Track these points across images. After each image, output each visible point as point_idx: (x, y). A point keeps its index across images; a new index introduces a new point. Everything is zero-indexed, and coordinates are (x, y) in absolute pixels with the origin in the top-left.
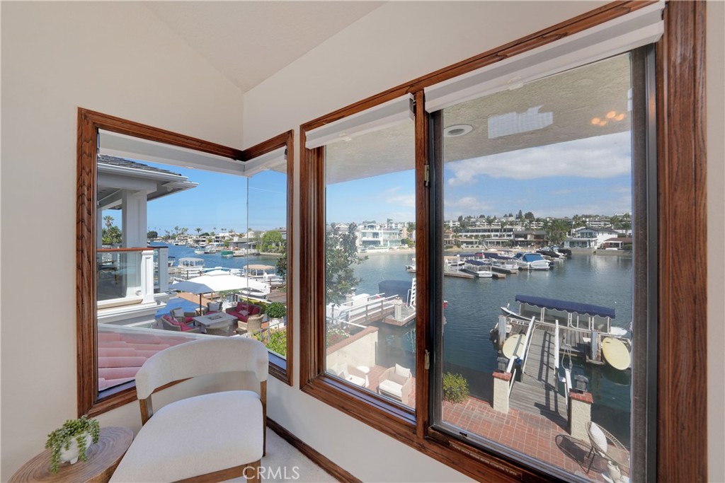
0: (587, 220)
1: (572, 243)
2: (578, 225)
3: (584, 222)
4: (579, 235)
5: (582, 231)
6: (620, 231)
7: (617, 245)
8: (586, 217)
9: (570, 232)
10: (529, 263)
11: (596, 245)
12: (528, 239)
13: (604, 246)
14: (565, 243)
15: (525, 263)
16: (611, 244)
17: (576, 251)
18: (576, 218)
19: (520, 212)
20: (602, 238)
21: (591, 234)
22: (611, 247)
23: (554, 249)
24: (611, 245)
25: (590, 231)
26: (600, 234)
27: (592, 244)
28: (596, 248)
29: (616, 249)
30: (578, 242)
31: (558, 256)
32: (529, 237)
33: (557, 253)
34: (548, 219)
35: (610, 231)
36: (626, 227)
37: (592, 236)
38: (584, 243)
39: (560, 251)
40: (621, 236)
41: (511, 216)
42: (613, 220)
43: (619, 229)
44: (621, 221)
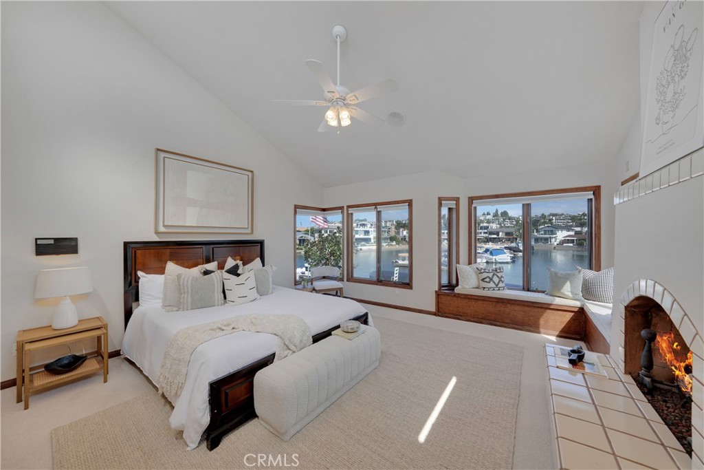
0: (554, 218)
1: (537, 240)
2: (545, 223)
3: (550, 220)
4: (543, 232)
5: (546, 229)
6: (578, 229)
7: (572, 241)
8: (553, 215)
9: (537, 230)
10: (494, 257)
11: (556, 241)
12: (500, 236)
13: (562, 242)
14: (531, 239)
15: (491, 257)
17: (538, 247)
18: (543, 216)
19: (497, 211)
20: (561, 235)
21: (552, 231)
22: (568, 243)
23: (520, 244)
24: (568, 241)
26: (560, 232)
27: (553, 240)
28: (556, 243)
29: (571, 245)
30: (541, 239)
31: (520, 251)
32: (500, 234)
35: (568, 228)
36: (582, 225)
37: (552, 233)
38: (546, 239)
40: (577, 233)
41: (488, 214)
42: (573, 218)
43: (576, 226)
44: (581, 219)
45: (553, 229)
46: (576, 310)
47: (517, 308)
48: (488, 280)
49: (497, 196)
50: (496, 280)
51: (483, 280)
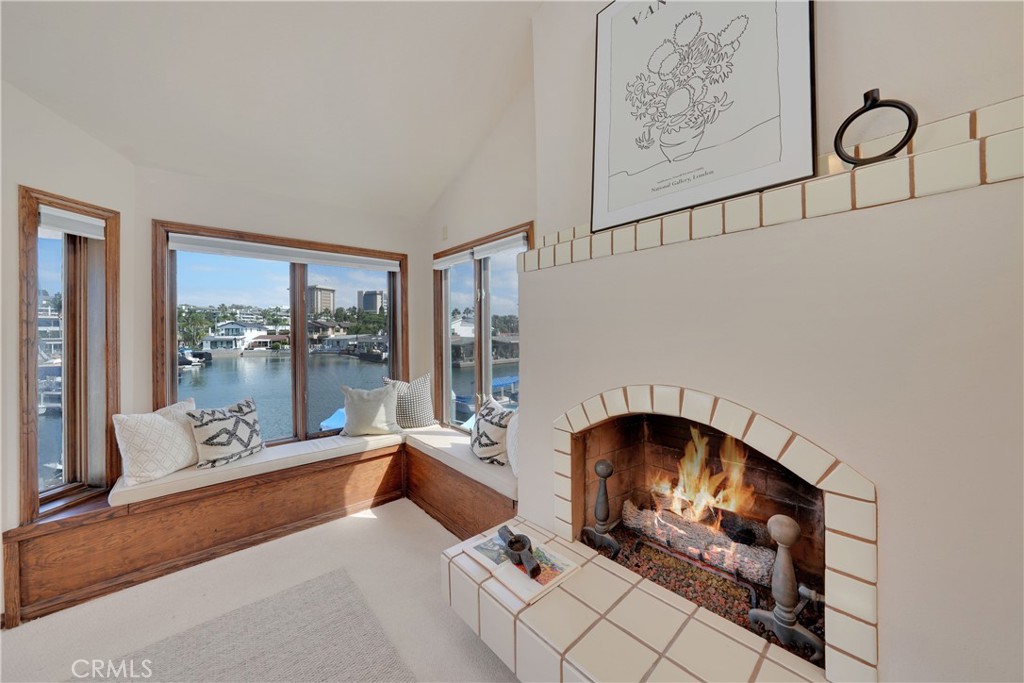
0: (238, 312)
1: (214, 344)
2: (225, 317)
3: (233, 314)
4: (223, 332)
5: (227, 327)
6: (271, 328)
7: (265, 344)
8: (237, 307)
9: (213, 329)
11: (243, 344)
13: (252, 347)
14: (204, 343)
16: (260, 342)
17: (218, 354)
18: (223, 307)
20: (251, 335)
21: (237, 330)
22: (259, 346)
23: (185, 352)
24: (260, 344)
25: (237, 327)
26: (249, 331)
27: (239, 343)
28: (243, 348)
29: (264, 349)
30: (222, 342)
31: (189, 363)
33: (190, 358)
34: (184, 308)
35: (260, 327)
36: (276, 322)
37: (238, 332)
38: (229, 342)
39: (195, 356)
40: (271, 333)
42: (265, 314)
43: (269, 324)
44: (274, 315)
45: (238, 328)
46: (395, 450)
47: (299, 483)
48: (224, 438)
49: (240, 236)
50: (243, 432)
51: (209, 442)
